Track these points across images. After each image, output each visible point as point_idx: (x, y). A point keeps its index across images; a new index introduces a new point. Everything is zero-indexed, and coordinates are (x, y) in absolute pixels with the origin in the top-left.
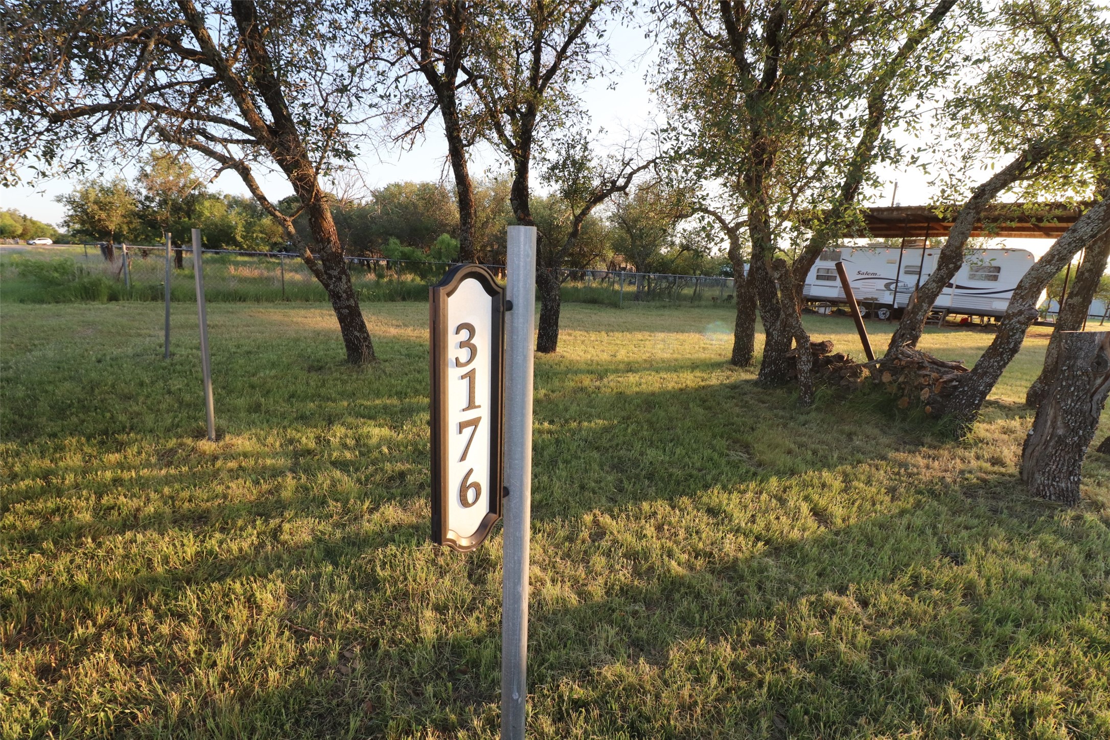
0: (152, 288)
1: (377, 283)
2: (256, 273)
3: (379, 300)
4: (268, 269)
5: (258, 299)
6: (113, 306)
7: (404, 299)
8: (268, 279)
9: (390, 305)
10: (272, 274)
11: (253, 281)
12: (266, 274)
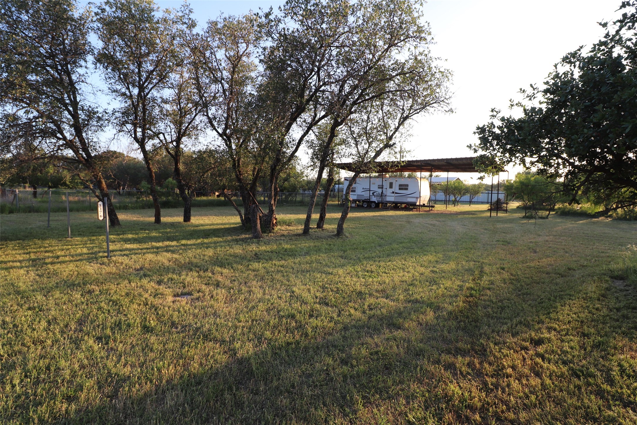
0: (29, 207)
1: (136, 201)
2: (76, 199)
3: (137, 209)
4: (83, 196)
5: (78, 210)
6: (12, 215)
7: (149, 208)
8: (83, 202)
9: (142, 211)
10: (85, 199)
11: (75, 202)
12: (82, 199)
